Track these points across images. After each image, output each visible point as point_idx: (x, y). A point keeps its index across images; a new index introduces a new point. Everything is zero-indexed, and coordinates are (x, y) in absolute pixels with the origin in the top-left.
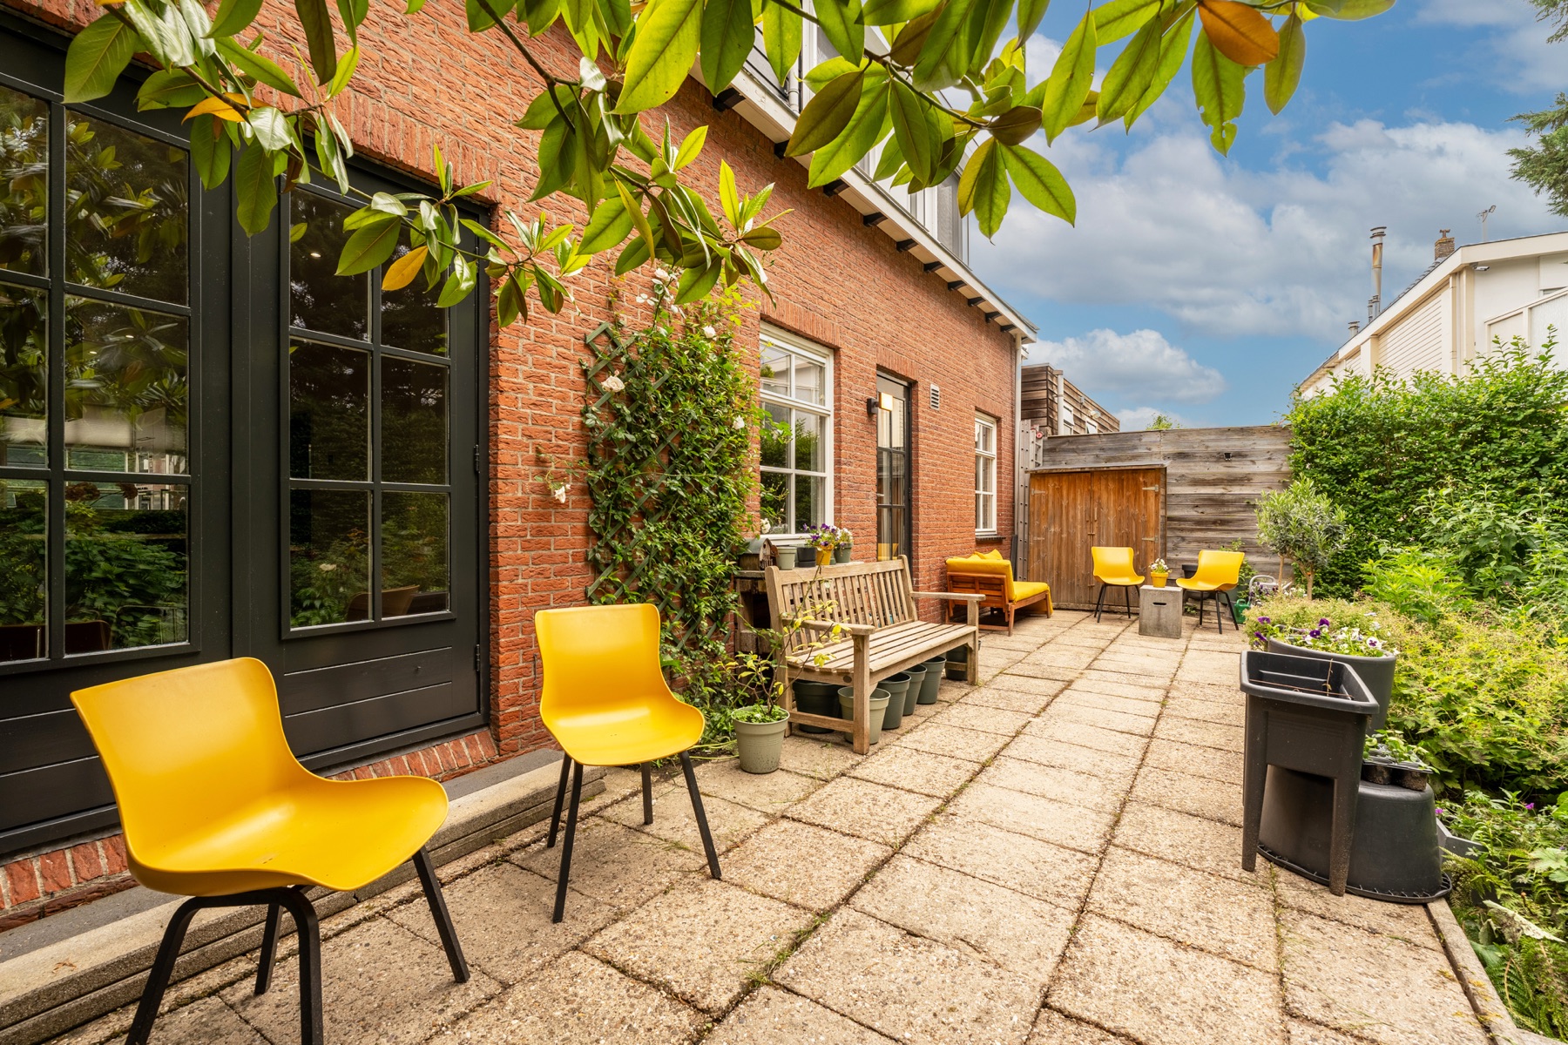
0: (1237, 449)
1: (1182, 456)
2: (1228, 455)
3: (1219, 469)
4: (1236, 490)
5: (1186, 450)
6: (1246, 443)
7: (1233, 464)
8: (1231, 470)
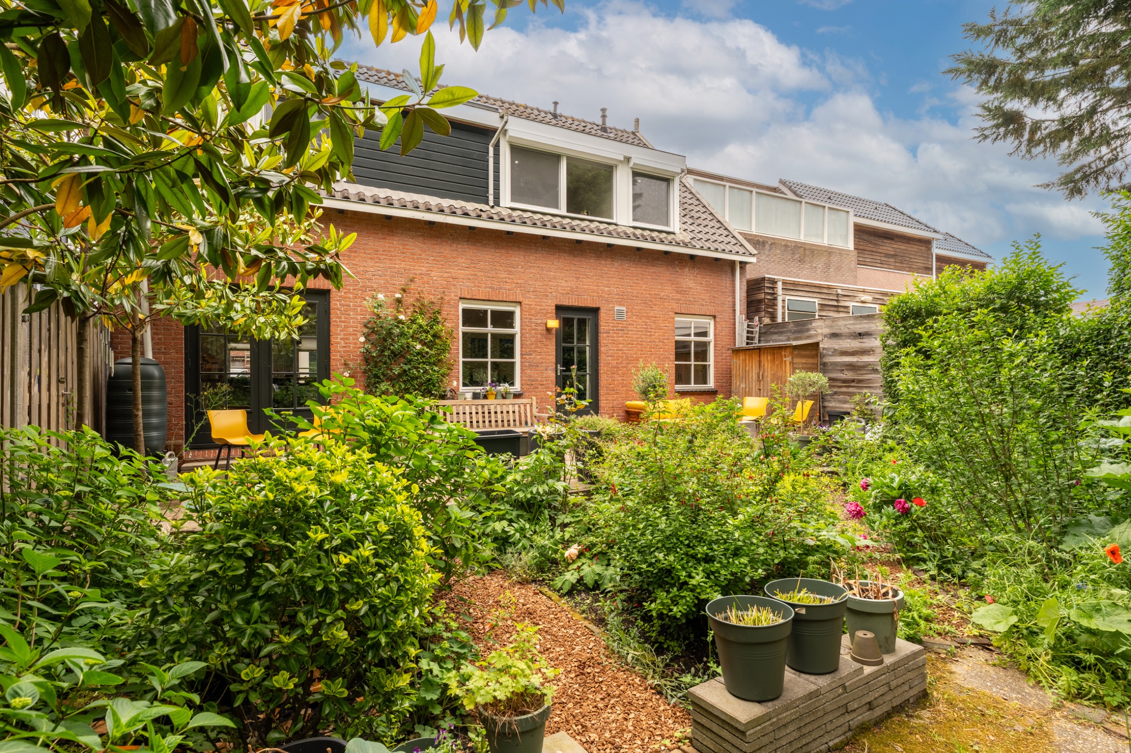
0: (865, 330)
1: (835, 335)
2: (860, 334)
3: (854, 344)
4: (866, 359)
5: (837, 331)
6: (872, 325)
7: (864, 340)
8: (863, 345)
